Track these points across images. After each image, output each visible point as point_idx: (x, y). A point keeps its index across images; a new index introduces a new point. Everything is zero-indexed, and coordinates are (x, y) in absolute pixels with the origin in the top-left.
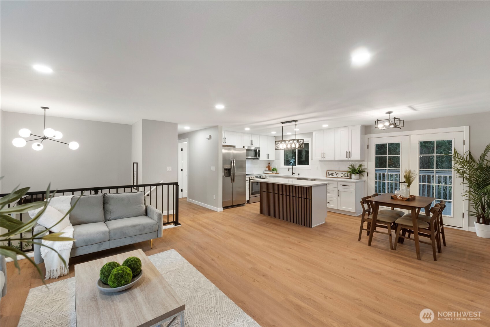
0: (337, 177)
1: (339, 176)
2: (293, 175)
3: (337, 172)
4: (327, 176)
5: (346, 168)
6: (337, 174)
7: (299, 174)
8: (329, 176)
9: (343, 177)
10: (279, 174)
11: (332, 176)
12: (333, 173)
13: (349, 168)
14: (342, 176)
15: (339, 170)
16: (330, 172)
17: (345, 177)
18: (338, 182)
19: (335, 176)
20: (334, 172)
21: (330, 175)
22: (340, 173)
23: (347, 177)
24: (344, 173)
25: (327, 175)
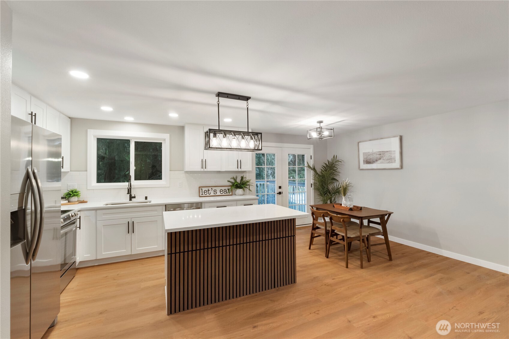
0: (215, 195)
1: (219, 193)
2: (130, 200)
3: (214, 188)
4: (201, 195)
5: (225, 181)
6: (215, 191)
7: (146, 198)
8: (204, 195)
9: (223, 194)
10: (86, 202)
11: (208, 195)
12: (208, 190)
13: (229, 181)
14: (222, 192)
15: (216, 185)
16: (204, 189)
17: (226, 194)
18: (238, 202)
19: (212, 194)
20: (210, 189)
21: (206, 193)
22: (218, 189)
23: (228, 194)
24: (223, 188)
25: (201, 193)
